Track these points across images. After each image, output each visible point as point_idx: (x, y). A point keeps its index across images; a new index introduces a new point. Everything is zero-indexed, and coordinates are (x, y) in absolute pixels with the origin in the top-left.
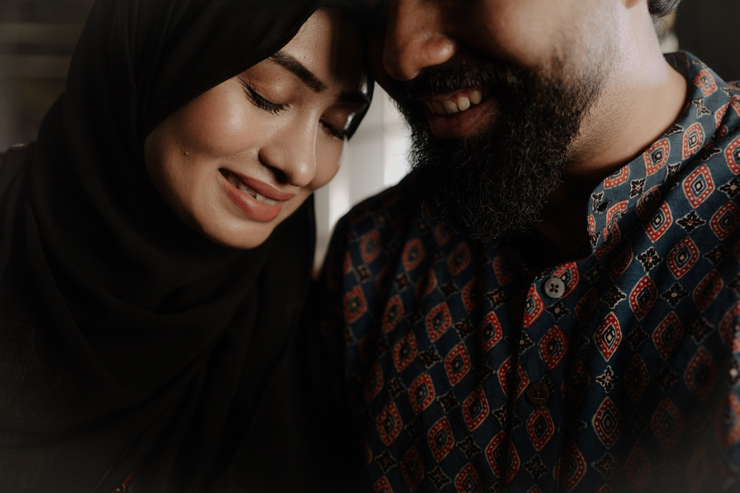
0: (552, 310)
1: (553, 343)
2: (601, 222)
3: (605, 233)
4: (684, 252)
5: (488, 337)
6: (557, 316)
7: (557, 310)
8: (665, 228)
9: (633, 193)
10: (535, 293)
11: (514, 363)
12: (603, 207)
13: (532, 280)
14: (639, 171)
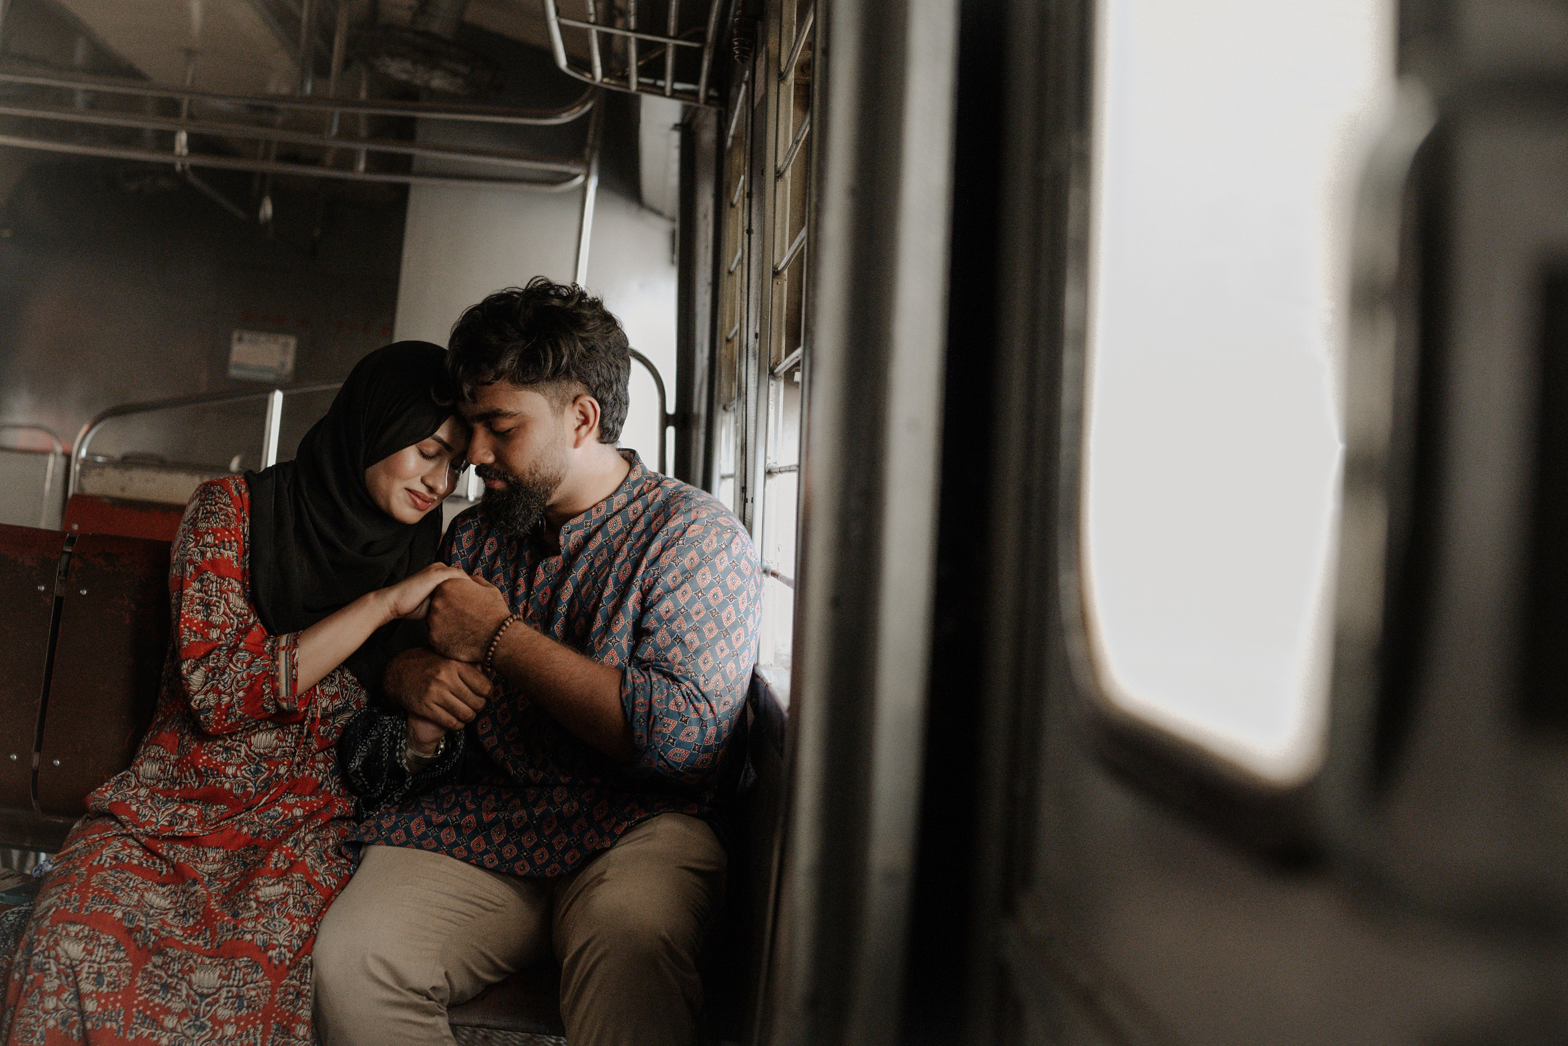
0: (548, 578)
1: (545, 593)
2: (567, 540)
3: (570, 545)
4: (601, 555)
5: (517, 590)
6: (549, 581)
7: (550, 579)
8: (598, 544)
9: (586, 526)
10: (541, 570)
11: (527, 603)
12: (569, 533)
13: (539, 564)
14: (589, 516)
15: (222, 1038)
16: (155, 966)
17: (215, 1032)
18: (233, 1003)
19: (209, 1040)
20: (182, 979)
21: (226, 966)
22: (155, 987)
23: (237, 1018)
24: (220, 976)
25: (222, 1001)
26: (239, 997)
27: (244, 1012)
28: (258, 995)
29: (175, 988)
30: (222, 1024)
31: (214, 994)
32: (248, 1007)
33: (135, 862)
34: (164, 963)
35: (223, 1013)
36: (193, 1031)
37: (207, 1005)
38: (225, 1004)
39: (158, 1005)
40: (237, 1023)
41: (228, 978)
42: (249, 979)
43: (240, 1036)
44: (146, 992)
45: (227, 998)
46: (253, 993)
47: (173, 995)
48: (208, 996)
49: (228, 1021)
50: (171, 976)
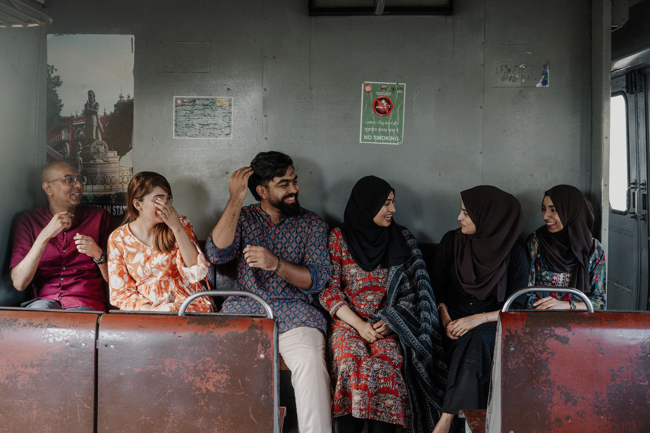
15: (380, 383)
16: (364, 365)
17: (378, 381)
18: (383, 374)
19: (377, 383)
20: (372, 366)
21: (382, 363)
22: (365, 370)
23: (384, 377)
24: (380, 366)
25: (380, 373)
26: (385, 372)
27: (386, 376)
28: (390, 372)
29: (370, 369)
30: (380, 379)
31: (378, 371)
32: (388, 375)
33: (354, 336)
34: (366, 363)
35: (381, 376)
36: (372, 381)
37: (376, 374)
38: (381, 374)
39: (366, 374)
40: (384, 379)
41: (382, 366)
42: (388, 367)
43: (385, 383)
44: (362, 372)
45: (382, 372)
46: (389, 371)
47: (369, 371)
48: (377, 371)
49: (382, 378)
50: (368, 366)
